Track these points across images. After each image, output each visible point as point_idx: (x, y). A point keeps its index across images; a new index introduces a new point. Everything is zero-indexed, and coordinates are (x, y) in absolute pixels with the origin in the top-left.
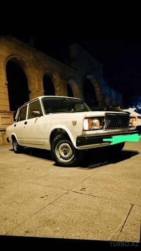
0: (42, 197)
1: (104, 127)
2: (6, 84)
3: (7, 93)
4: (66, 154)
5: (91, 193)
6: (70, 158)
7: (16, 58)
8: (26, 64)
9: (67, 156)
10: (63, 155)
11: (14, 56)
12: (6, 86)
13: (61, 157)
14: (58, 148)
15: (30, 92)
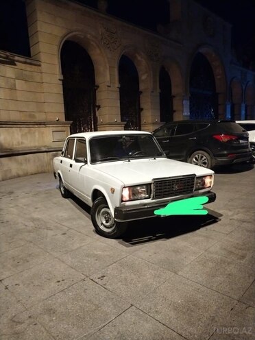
0: (58, 282)
1: (152, 195)
2: (60, 80)
3: (62, 93)
4: (107, 222)
5: (105, 285)
6: (111, 227)
7: (75, 35)
8: (92, 43)
9: (108, 224)
10: (104, 222)
11: (74, 33)
12: (61, 82)
13: (102, 224)
14: (99, 212)
15: (98, 87)
